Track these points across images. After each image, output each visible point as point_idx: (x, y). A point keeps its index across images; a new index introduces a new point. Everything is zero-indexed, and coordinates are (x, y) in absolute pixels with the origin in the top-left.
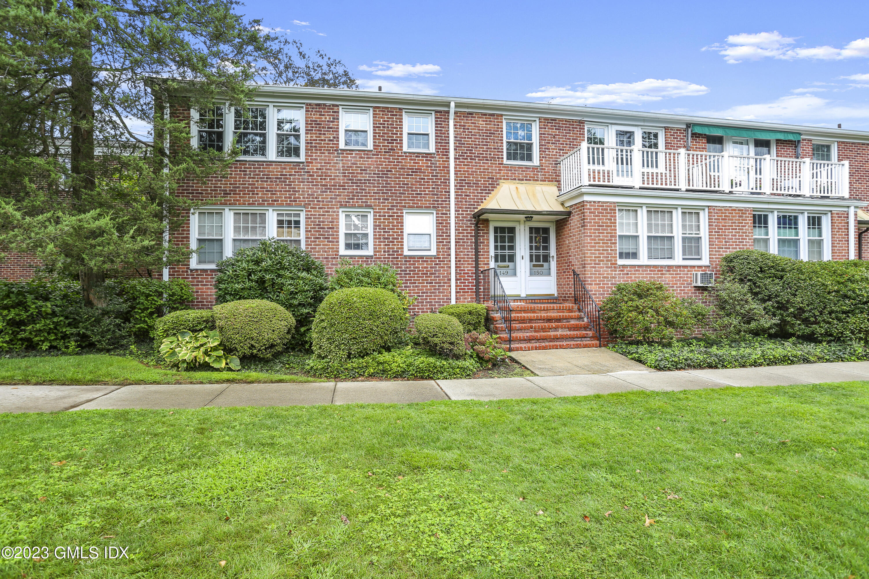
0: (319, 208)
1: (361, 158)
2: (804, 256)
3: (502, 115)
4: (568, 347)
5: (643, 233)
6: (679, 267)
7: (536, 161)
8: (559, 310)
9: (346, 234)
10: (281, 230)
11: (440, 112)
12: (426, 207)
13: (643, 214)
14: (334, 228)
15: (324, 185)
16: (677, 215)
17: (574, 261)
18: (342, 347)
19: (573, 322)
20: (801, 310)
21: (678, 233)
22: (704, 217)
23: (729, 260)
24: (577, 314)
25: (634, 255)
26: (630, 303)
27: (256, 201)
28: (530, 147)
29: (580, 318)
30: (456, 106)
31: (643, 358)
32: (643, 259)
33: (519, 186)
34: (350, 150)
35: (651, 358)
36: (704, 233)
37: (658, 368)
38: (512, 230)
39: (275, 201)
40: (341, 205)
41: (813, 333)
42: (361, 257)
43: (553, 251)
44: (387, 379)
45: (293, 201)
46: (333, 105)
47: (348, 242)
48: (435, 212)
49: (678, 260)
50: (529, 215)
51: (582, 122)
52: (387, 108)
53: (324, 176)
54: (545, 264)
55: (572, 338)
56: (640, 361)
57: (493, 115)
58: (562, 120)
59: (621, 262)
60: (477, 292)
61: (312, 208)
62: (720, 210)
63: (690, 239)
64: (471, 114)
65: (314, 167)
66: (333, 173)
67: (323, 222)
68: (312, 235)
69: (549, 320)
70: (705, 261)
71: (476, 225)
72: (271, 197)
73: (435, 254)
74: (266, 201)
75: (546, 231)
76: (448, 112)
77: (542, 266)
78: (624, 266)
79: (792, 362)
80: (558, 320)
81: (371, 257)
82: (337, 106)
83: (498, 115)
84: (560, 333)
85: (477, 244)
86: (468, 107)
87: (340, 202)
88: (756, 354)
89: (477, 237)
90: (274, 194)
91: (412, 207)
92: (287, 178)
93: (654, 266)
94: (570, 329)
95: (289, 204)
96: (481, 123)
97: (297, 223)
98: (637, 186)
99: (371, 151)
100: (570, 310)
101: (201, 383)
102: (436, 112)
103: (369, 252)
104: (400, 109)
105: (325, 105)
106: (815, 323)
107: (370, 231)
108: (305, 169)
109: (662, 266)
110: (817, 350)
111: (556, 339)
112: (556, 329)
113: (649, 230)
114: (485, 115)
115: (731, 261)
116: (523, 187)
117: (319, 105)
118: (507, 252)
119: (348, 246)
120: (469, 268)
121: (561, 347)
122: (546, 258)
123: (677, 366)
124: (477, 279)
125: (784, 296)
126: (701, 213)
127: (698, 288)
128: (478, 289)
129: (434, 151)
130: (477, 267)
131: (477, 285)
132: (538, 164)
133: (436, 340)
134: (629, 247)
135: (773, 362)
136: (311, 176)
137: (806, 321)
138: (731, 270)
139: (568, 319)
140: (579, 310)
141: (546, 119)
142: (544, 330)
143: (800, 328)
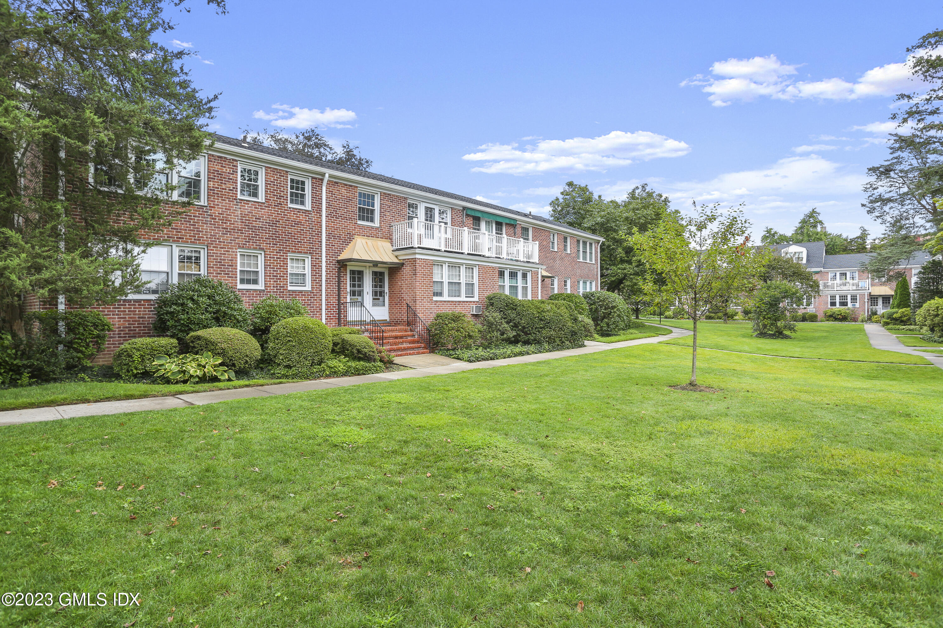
0: (221, 248)
1: (256, 208)
2: (520, 297)
3: (357, 187)
4: (413, 354)
5: (446, 280)
6: (464, 302)
7: (377, 224)
8: (400, 331)
9: (241, 271)
10: (181, 264)
11: (316, 178)
12: (305, 253)
13: (445, 267)
14: (233, 265)
15: (225, 228)
16: (463, 269)
17: (405, 297)
18: (309, 358)
19: (409, 338)
20: (524, 327)
21: (463, 281)
22: (476, 270)
23: (490, 298)
24: (409, 333)
25: (440, 294)
26: (450, 325)
27: (161, 237)
28: (372, 211)
29: (413, 336)
30: (329, 177)
31: (460, 356)
32: (446, 298)
33: (367, 241)
34: (247, 201)
35: (466, 356)
36: (476, 281)
37: (470, 361)
38: (361, 273)
39: (180, 238)
40: (239, 246)
41: (529, 339)
42: (255, 290)
43: (387, 290)
44: (337, 377)
45: (197, 240)
46: (233, 160)
47: (243, 277)
48: (310, 257)
49: (463, 298)
50: (376, 264)
51: (406, 199)
52: (277, 169)
53: (225, 220)
54: (381, 298)
55: (413, 348)
56: (458, 358)
57: (351, 186)
58: (394, 196)
59: (435, 298)
60: (339, 319)
61: (214, 247)
62: (484, 267)
63: (468, 284)
64: (337, 183)
65: (216, 212)
66: (232, 218)
67: (224, 260)
68: (214, 270)
69: (396, 337)
70: (476, 299)
71: (339, 269)
72: (176, 235)
73: (310, 289)
74: (171, 237)
75: (382, 274)
76: (322, 180)
77: (379, 299)
78: (436, 301)
79: (523, 355)
80: (401, 337)
81: (263, 291)
82: (236, 161)
83: (355, 187)
84: (405, 345)
85: (339, 282)
86: (335, 178)
87: (239, 244)
88: (509, 352)
89: (339, 277)
90: (180, 232)
91: (295, 252)
92: (191, 219)
93: (452, 302)
94: (410, 342)
95: (194, 242)
96: (343, 191)
97: (198, 258)
98: (443, 250)
99: (264, 203)
100: (406, 331)
101: (229, 389)
102: (313, 178)
103: (260, 286)
104: (287, 172)
105: (225, 158)
106: (530, 334)
107: (261, 269)
108: (207, 212)
109: (456, 302)
110: (531, 348)
111: (405, 349)
112: (402, 343)
113: (449, 279)
114: (346, 185)
115: (491, 299)
116: (371, 242)
117: (221, 157)
118: (357, 289)
119: (242, 281)
120: (334, 301)
121: (410, 354)
122: (382, 294)
123: (478, 360)
124: (339, 309)
125: (517, 319)
126: (474, 268)
127: (473, 315)
128: (339, 316)
129: (310, 209)
130: (339, 300)
131: (339, 314)
132: (378, 226)
133: (366, 350)
134: (437, 289)
135: (516, 355)
136: (213, 219)
137: (526, 334)
138: (492, 304)
139: (406, 336)
140: (411, 331)
141: (385, 194)
142: (396, 344)
143: (524, 337)
